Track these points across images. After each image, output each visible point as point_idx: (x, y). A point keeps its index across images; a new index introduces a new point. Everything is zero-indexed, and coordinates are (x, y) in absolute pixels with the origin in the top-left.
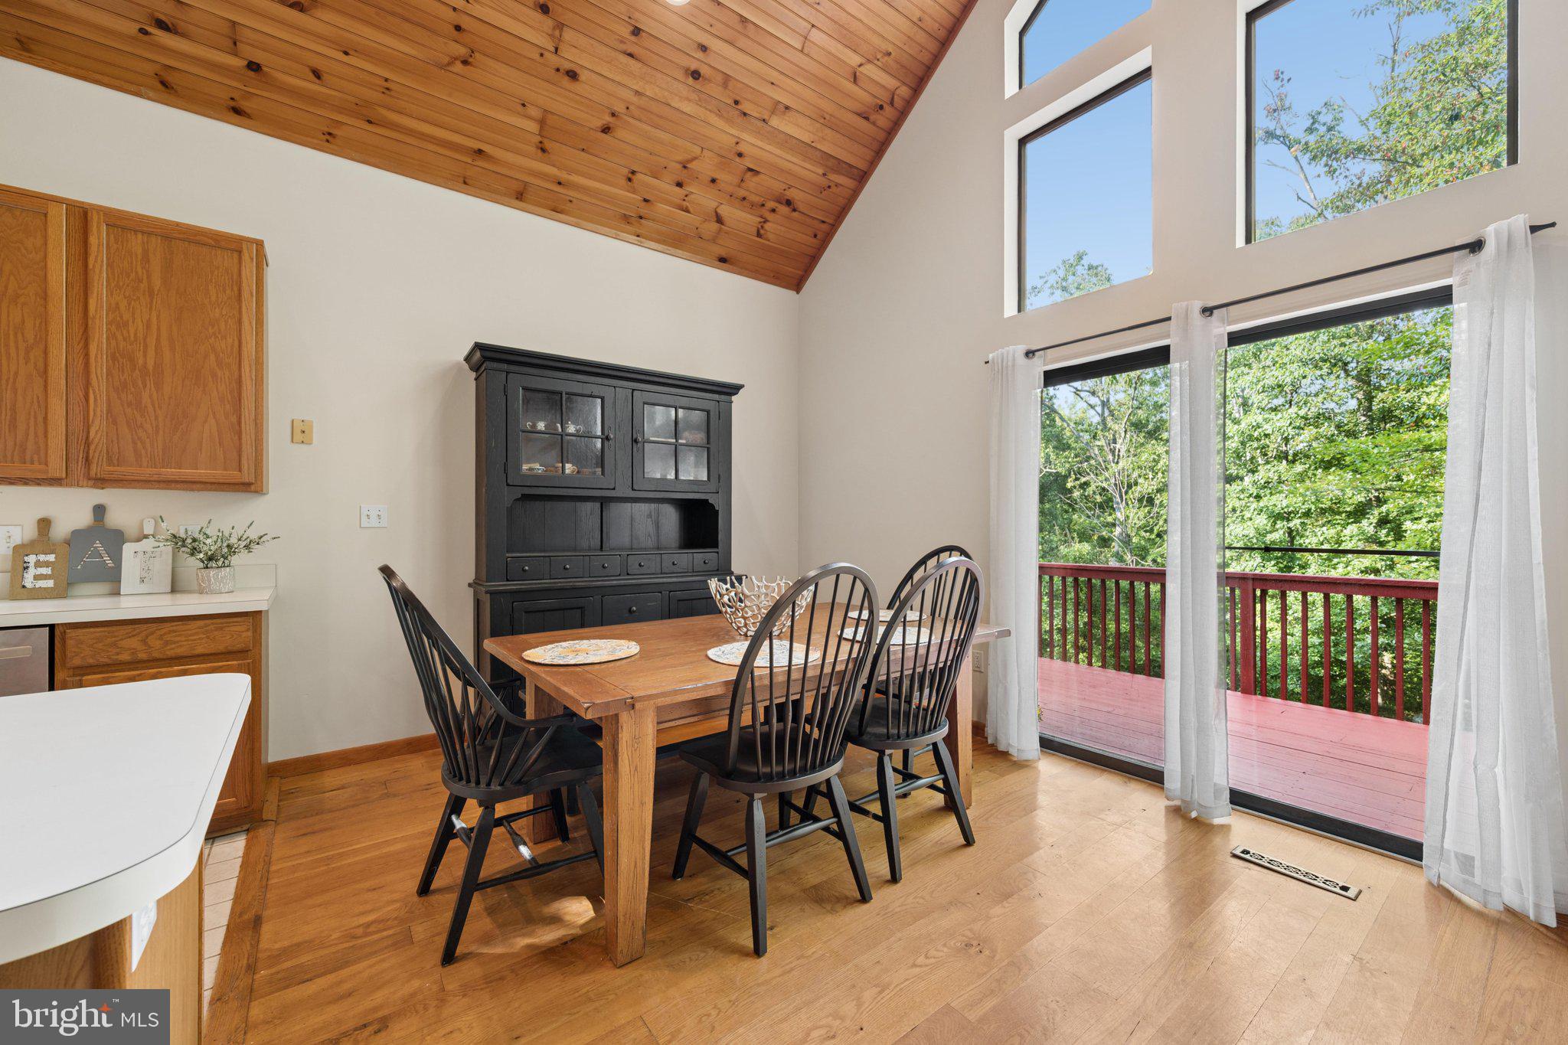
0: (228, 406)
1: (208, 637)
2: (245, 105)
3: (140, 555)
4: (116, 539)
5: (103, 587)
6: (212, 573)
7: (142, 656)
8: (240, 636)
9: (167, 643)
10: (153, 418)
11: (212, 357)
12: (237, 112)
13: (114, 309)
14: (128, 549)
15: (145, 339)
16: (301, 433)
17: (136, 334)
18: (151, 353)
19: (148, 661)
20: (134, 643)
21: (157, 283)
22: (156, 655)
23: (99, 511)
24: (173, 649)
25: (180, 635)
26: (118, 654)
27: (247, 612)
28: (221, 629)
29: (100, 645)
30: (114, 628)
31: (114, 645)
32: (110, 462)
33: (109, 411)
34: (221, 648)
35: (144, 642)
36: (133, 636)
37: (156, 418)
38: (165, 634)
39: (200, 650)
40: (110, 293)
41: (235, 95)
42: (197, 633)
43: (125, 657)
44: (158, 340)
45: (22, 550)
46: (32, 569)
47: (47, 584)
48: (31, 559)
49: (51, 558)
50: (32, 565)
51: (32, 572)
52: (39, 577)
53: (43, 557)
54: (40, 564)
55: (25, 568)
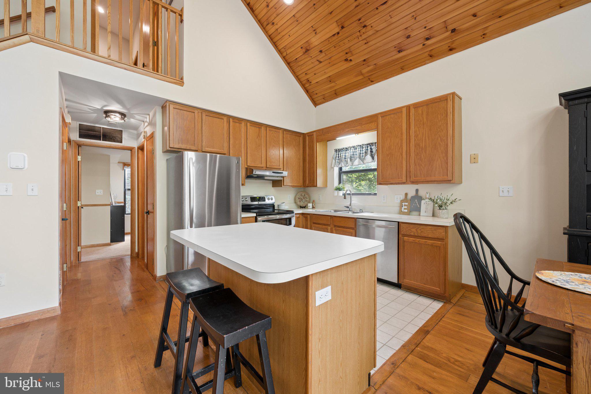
0: (444, 154)
1: (432, 232)
2: (453, 46)
3: (425, 204)
4: (420, 199)
5: (416, 213)
6: (441, 211)
7: (416, 234)
8: (441, 233)
9: (422, 232)
10: (424, 162)
11: (439, 139)
12: (451, 50)
13: (415, 132)
14: (423, 202)
15: (422, 138)
16: (474, 159)
17: (420, 138)
18: (424, 142)
19: (417, 236)
20: (414, 230)
21: (425, 120)
22: (419, 235)
23: (417, 191)
24: (423, 234)
25: (425, 230)
26: (411, 232)
27: (444, 226)
28: (436, 230)
29: (407, 229)
30: (410, 225)
31: (410, 230)
32: (415, 177)
33: (414, 162)
34: (436, 237)
35: (416, 230)
36: (414, 228)
37: (425, 162)
38: (421, 229)
39: (430, 236)
40: (415, 128)
41: (449, 45)
42: (429, 230)
43: (412, 234)
44: (425, 138)
45: (402, 201)
46: (403, 207)
47: (406, 211)
48: (403, 204)
49: (407, 204)
50: (403, 205)
51: (404, 207)
52: (405, 209)
53: (405, 204)
54: (405, 205)
55: (402, 206)
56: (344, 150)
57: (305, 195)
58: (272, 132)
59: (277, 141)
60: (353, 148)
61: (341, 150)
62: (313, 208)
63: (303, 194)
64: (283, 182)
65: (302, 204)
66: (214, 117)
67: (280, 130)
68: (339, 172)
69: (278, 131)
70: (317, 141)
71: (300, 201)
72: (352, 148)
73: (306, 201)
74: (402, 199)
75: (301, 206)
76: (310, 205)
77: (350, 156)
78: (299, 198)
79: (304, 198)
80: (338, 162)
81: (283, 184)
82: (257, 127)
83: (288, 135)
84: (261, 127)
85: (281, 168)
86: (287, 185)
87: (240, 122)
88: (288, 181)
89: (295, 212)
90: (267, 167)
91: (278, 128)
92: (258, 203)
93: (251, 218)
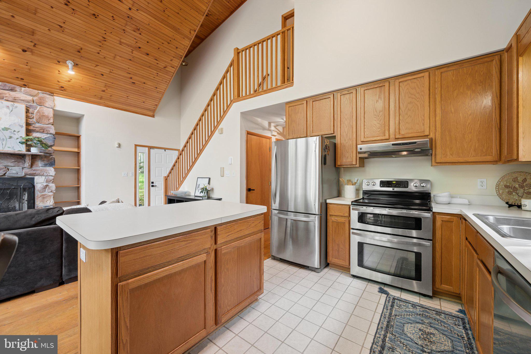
57: (525, 180)
59: (418, 93)
63: (520, 179)
65: (513, 199)
69: (421, 75)
70: (520, 55)
71: (510, 193)
73: (529, 193)
75: (510, 203)
76: (530, 204)
79: (522, 187)
81: (435, 160)
82: (376, 87)
83: (450, 73)
84: (384, 84)
85: (427, 133)
86: (445, 161)
87: (350, 92)
88: (448, 153)
89: (434, 210)
90: (397, 137)
91: (422, 71)
92: (393, 189)
93: (343, 206)
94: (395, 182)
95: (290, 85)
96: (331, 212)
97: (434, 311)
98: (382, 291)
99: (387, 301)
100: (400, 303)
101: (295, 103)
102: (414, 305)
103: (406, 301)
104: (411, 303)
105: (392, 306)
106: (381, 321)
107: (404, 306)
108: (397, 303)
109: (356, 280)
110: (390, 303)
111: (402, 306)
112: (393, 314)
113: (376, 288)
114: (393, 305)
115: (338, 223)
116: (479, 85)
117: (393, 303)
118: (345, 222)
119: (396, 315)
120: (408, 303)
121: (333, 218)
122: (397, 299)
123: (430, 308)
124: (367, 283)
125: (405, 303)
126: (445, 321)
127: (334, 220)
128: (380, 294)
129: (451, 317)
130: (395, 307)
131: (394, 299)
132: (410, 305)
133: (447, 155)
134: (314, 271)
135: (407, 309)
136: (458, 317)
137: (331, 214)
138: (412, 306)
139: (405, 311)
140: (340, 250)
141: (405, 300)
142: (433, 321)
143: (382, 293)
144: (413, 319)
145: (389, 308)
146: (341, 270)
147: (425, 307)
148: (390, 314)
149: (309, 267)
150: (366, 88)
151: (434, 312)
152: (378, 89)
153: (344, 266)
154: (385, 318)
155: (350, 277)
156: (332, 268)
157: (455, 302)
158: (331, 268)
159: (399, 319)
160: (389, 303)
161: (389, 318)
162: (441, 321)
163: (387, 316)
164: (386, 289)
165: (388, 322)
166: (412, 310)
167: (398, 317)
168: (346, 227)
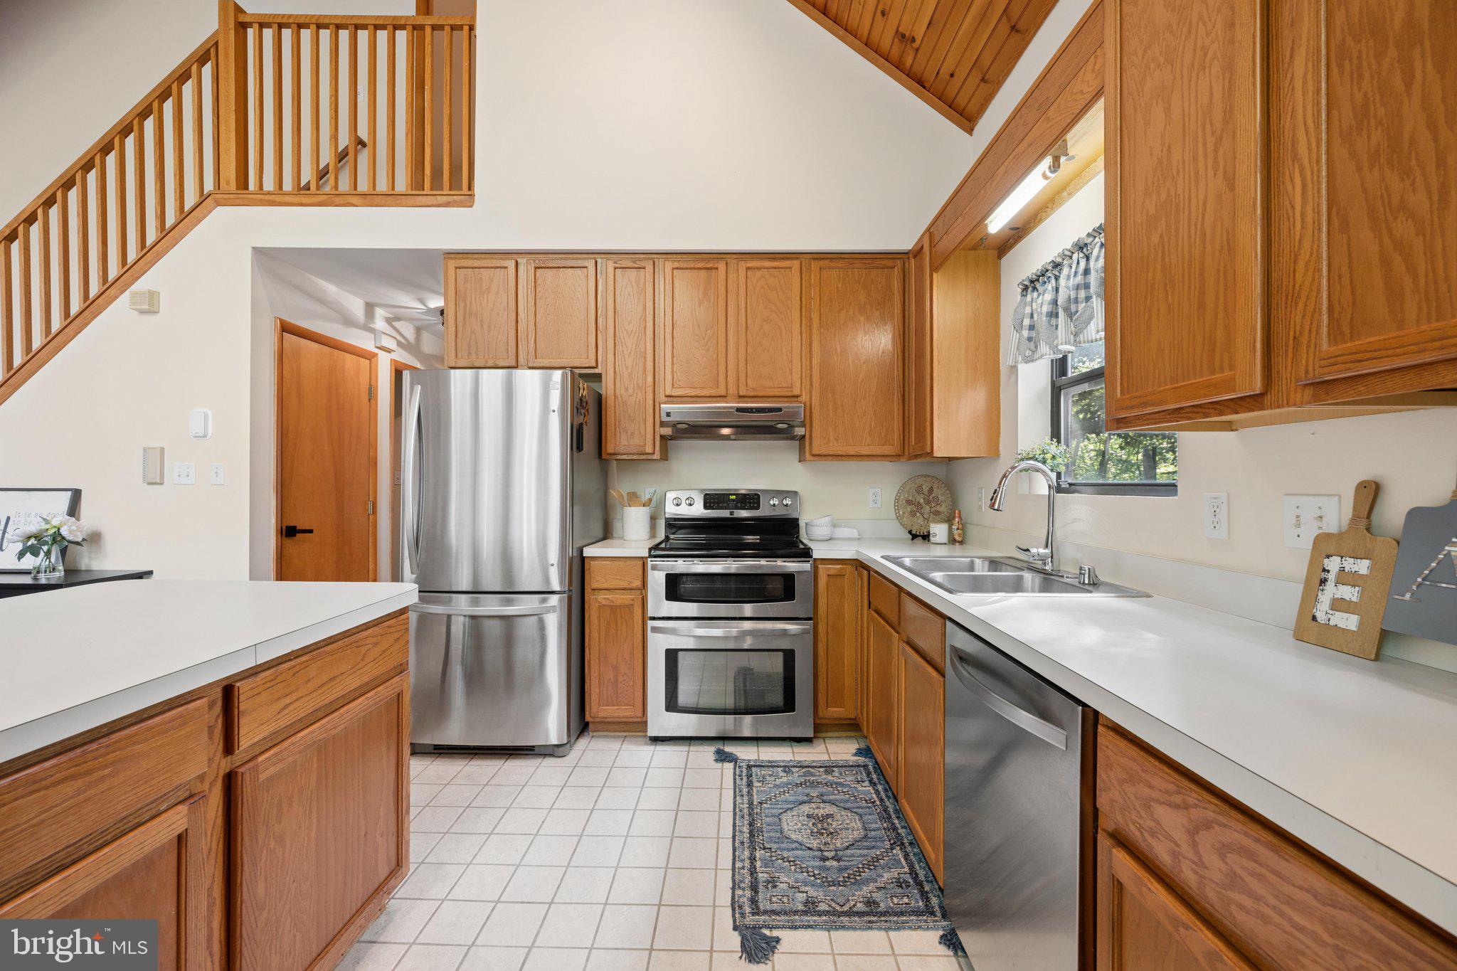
45: (1325, 545)
46: (1330, 586)
47: (1349, 622)
48: (1333, 564)
49: (1363, 567)
50: (1332, 577)
51: (1331, 591)
52: (1338, 604)
53: (1349, 564)
54: (1345, 578)
55: (1323, 582)
56: (1049, 274)
57: (931, 490)
58: (759, 273)
59: (782, 302)
60: (1081, 255)
61: (1038, 280)
62: (952, 541)
63: (926, 489)
64: (811, 444)
65: (918, 525)
66: (559, 267)
67: (795, 261)
68: (1053, 383)
69: (787, 263)
70: (934, 269)
71: (913, 514)
72: (1075, 256)
73: (937, 513)
74: (1331, 526)
75: (914, 532)
76: (939, 531)
77: (1067, 297)
78: (909, 502)
79: (928, 502)
80: (1030, 339)
81: (811, 448)
82: (700, 269)
83: (834, 273)
84: (716, 266)
85: (796, 392)
86: (827, 453)
87: (639, 264)
88: (832, 438)
89: (816, 555)
90: (741, 394)
91: (788, 256)
92: (731, 513)
93: (629, 562)
94: (734, 497)
95: (462, 201)
96: (596, 579)
97: (820, 767)
98: (722, 757)
99: (737, 777)
100: (763, 772)
101: (476, 259)
102: (787, 768)
103: (772, 765)
104: (781, 764)
105: (750, 785)
106: (737, 828)
107: (770, 776)
108: (757, 775)
109: (661, 749)
110: (745, 779)
111: (768, 778)
112: (755, 803)
113: (708, 751)
114: (751, 781)
115: (614, 609)
116: (877, 310)
117: (749, 776)
118: (632, 602)
119: (761, 803)
120: (775, 766)
121: (602, 597)
122: (754, 766)
123: (814, 764)
124: (685, 748)
125: (771, 769)
126: (842, 780)
127: (604, 602)
128: (720, 765)
129: (848, 769)
130: (756, 784)
131: (749, 767)
132: (780, 769)
133: (829, 439)
134: (552, 755)
135: (778, 782)
136: (859, 766)
137: (595, 585)
138: (785, 771)
139: (775, 786)
140: (621, 679)
141: (769, 761)
142: (825, 790)
143: (723, 761)
144: (792, 798)
145: (745, 790)
146: (620, 731)
147: (806, 764)
148: (751, 803)
149: (534, 747)
150: (676, 265)
151: (822, 770)
152: (703, 273)
153: (630, 720)
154: (743, 817)
155: (647, 744)
156: (599, 733)
157: (846, 737)
158: (595, 734)
159: (768, 808)
160: (742, 779)
161: (750, 814)
162: (836, 783)
163: (746, 811)
164: (729, 748)
165: (751, 824)
166: (785, 780)
167: (765, 805)
168: (636, 617)
